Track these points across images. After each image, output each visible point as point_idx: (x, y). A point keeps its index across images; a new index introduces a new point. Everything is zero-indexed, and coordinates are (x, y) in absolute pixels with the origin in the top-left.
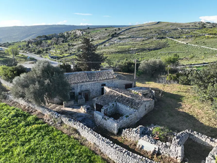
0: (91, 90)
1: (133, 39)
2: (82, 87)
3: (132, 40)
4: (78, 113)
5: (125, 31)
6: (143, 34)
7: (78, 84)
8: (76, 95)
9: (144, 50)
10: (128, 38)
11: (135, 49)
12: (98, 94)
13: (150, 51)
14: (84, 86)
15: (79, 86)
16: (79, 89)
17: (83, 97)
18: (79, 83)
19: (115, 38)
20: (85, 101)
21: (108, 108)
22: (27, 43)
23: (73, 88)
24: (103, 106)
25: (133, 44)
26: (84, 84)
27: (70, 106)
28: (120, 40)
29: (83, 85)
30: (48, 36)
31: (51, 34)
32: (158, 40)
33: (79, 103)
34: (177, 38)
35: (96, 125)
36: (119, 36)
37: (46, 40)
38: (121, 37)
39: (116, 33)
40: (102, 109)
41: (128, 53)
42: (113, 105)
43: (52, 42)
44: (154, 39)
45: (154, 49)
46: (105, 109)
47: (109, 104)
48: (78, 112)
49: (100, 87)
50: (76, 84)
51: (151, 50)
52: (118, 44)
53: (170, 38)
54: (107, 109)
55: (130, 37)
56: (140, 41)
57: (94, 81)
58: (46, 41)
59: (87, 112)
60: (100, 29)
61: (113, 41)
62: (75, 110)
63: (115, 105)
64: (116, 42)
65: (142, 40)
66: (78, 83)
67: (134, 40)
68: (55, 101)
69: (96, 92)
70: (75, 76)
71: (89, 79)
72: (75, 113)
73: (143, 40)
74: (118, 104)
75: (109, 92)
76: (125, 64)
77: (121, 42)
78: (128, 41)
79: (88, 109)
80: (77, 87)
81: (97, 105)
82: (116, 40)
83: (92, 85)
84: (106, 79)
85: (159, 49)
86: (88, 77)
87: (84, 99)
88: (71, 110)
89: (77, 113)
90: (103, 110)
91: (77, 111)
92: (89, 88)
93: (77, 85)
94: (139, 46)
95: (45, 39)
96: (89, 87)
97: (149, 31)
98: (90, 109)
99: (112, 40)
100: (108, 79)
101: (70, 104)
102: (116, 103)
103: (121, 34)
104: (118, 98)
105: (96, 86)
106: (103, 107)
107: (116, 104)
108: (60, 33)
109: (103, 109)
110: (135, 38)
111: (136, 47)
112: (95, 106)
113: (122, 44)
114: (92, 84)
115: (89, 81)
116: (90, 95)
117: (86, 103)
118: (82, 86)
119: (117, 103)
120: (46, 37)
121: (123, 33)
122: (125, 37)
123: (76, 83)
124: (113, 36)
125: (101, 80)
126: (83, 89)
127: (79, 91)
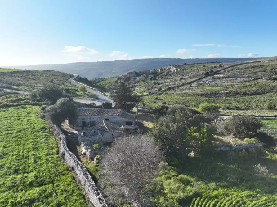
1: (232, 78)
3: (230, 80)
5: (227, 68)
6: (249, 74)
8: (86, 124)
9: (237, 94)
10: (226, 78)
11: (226, 92)
13: (245, 96)
15: (89, 118)
19: (209, 77)
22: (116, 79)
23: (84, 118)
25: (227, 85)
26: (92, 117)
28: (214, 80)
30: (139, 72)
31: (142, 70)
32: (269, 81)
36: (215, 75)
37: (136, 77)
38: (217, 76)
39: (212, 71)
41: (213, 97)
43: (140, 79)
44: (264, 80)
45: (253, 93)
51: (248, 95)
52: (208, 85)
55: (228, 77)
56: (240, 82)
57: (100, 116)
60: (199, 65)
61: (204, 81)
64: (207, 82)
65: (243, 81)
67: (232, 81)
71: (97, 114)
77: (213, 82)
78: (223, 82)
80: (87, 118)
82: (208, 80)
85: (261, 94)
92: (96, 120)
94: (233, 89)
95: (135, 75)
97: (262, 69)
99: (204, 79)
103: (218, 72)
108: (154, 69)
110: (235, 78)
111: (229, 89)
113: (213, 85)
120: (136, 73)
121: (222, 71)
122: (222, 76)
124: (207, 75)
126: (91, 120)
127: (88, 122)
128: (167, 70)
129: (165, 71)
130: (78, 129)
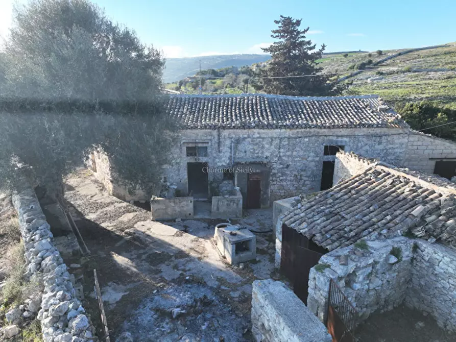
0: (277, 166)
1: (417, 73)
2: (240, 147)
3: (416, 76)
4: (192, 260)
5: (395, 56)
6: (447, 64)
7: (221, 130)
8: (211, 178)
10: (404, 72)
11: (424, 96)
12: (304, 185)
14: (246, 146)
15: (228, 142)
16: (228, 154)
17: (237, 188)
18: (229, 128)
19: (369, 73)
20: (241, 206)
21: (358, 268)
22: (178, 85)
23: (200, 145)
24: (326, 251)
25: (417, 85)
26: (249, 137)
27: (177, 220)
28: (381, 77)
29: (244, 139)
30: (219, 71)
31: (224, 68)
36: (379, 69)
37: (214, 79)
38: (384, 69)
39: (370, 62)
40: (313, 272)
42: (396, 252)
43: (223, 83)
46: (340, 278)
47: (364, 246)
48: (193, 254)
49: (317, 159)
50: (215, 133)
52: (376, 85)
54: (350, 279)
55: (409, 71)
56: (440, 79)
57: (292, 126)
58: (213, 81)
59: (236, 262)
60: (330, 56)
61: (361, 79)
62: (185, 242)
63: (406, 254)
64: (369, 81)
65: (446, 77)
66: (224, 128)
67: (422, 77)
69: (298, 179)
70: (220, 106)
71: (272, 116)
72: (181, 254)
73: (449, 78)
74: (429, 250)
75: (365, 174)
76: (412, 110)
77: (383, 81)
78: (402, 79)
79: (240, 247)
80: (219, 143)
81: (289, 234)
82: (370, 78)
83: (285, 143)
84: (351, 125)
86: (271, 111)
87: (239, 196)
89: (187, 256)
90: (322, 278)
91: (192, 245)
92: (267, 154)
93: (217, 137)
94: (435, 91)
95: (213, 76)
96: (268, 152)
99: (360, 76)
100: (356, 126)
101: (177, 209)
102: (412, 242)
103: (384, 63)
104: (430, 213)
105: (298, 152)
106: (324, 259)
107: (416, 248)
108: (244, 67)
109: (321, 269)
110: (425, 72)
111: (427, 91)
112: (281, 237)
113: (387, 85)
114: (281, 139)
115: (269, 126)
116: (272, 187)
118: (238, 141)
119: (423, 245)
120: (214, 72)
121: (389, 62)
122: (395, 69)
123: (214, 127)
124: (362, 67)
125: (323, 127)
126: (242, 154)
127: (224, 164)
130: (169, 213)
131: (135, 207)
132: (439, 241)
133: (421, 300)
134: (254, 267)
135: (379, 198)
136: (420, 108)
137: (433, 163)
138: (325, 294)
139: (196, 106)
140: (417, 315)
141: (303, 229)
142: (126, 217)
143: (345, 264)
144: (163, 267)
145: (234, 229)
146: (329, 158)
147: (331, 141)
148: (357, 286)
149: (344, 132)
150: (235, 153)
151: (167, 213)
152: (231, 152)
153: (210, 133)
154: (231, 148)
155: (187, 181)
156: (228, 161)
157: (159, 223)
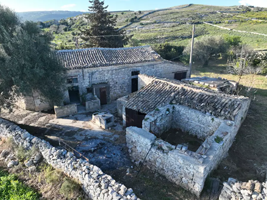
0: (111, 84)
1: (159, 24)
2: (94, 76)
3: (159, 26)
4: (86, 131)
5: (147, 14)
6: (172, 19)
7: (83, 69)
8: (81, 93)
9: (175, 38)
10: (153, 23)
11: (164, 36)
12: (125, 90)
13: (183, 40)
14: (97, 75)
15: (88, 75)
16: (88, 81)
17: (96, 96)
18: (87, 67)
19: (136, 24)
20: (100, 104)
21: (158, 117)
23: (73, 77)
24: (145, 114)
25: (160, 30)
26: (97, 71)
27: (70, 116)
28: (142, 26)
29: (95, 72)
30: (45, 23)
31: (48, 21)
33: (89, 107)
34: (216, 23)
35: (133, 161)
36: (141, 22)
37: (43, 28)
38: (143, 22)
39: (136, 18)
40: (143, 122)
41: (154, 42)
42: (168, 110)
43: (50, 31)
44: (188, 24)
46: (153, 122)
47: (158, 110)
48: (86, 128)
49: (129, 78)
50: (81, 70)
51: (185, 38)
52: (140, 31)
53: (208, 24)
54: (155, 121)
55: (155, 23)
56: (169, 27)
57: (116, 64)
59: (107, 128)
61: (133, 28)
62: (79, 124)
63: (171, 110)
64: (137, 28)
65: (172, 26)
66: (85, 68)
67: (161, 26)
68: (37, 106)
69: (121, 88)
70: (78, 56)
71: (106, 60)
72: (80, 130)
73: (173, 26)
74: (177, 107)
75: (152, 83)
76: (161, 48)
77: (144, 29)
78: (153, 27)
79: (108, 121)
80: (83, 75)
81: (128, 111)
82: (137, 27)
83: (114, 72)
84: (141, 61)
85: (196, 36)
86: (104, 57)
87: (98, 100)
88: (71, 125)
89: (84, 130)
90: (147, 123)
91: (84, 125)
92: (107, 78)
93: (82, 73)
94: (168, 34)
95: (42, 26)
96: (107, 77)
97: (180, 15)
98: (113, 120)
99: (132, 26)
100: (143, 62)
101: (69, 110)
102: (172, 106)
103: (143, 18)
104: (176, 95)
105: (120, 75)
106: (147, 116)
107: (174, 107)
108: (62, 20)
109: (146, 120)
110: (163, 23)
111: (165, 34)
112: (125, 113)
113: (146, 31)
114: (112, 71)
115: (106, 65)
116: (111, 93)
117: (101, 109)
118: (92, 74)
119: (175, 106)
121: (145, 17)
122: (149, 21)
123: (80, 68)
124: (132, 21)
125: (130, 63)
126: (95, 80)
127: (87, 85)
128: (79, 20)
129: (76, 21)
130: (65, 113)
131: (43, 114)
132: (180, 104)
133: (177, 125)
134: (115, 128)
135: (159, 92)
136: (165, 46)
137: (174, 74)
138: (149, 128)
139: (65, 56)
140: (176, 130)
141: (135, 108)
142: (42, 119)
143: (154, 117)
144: (75, 136)
145: (103, 114)
146: (134, 77)
147: (134, 69)
148: (158, 124)
149: (139, 64)
150: (92, 79)
151: (64, 113)
152: (89, 79)
153: (78, 71)
154: (89, 77)
155: (69, 96)
156: (88, 84)
157: (61, 119)
